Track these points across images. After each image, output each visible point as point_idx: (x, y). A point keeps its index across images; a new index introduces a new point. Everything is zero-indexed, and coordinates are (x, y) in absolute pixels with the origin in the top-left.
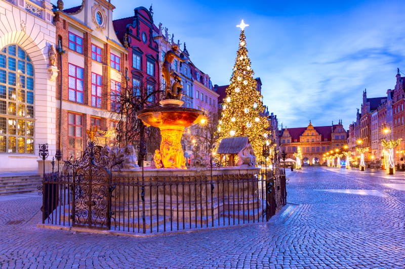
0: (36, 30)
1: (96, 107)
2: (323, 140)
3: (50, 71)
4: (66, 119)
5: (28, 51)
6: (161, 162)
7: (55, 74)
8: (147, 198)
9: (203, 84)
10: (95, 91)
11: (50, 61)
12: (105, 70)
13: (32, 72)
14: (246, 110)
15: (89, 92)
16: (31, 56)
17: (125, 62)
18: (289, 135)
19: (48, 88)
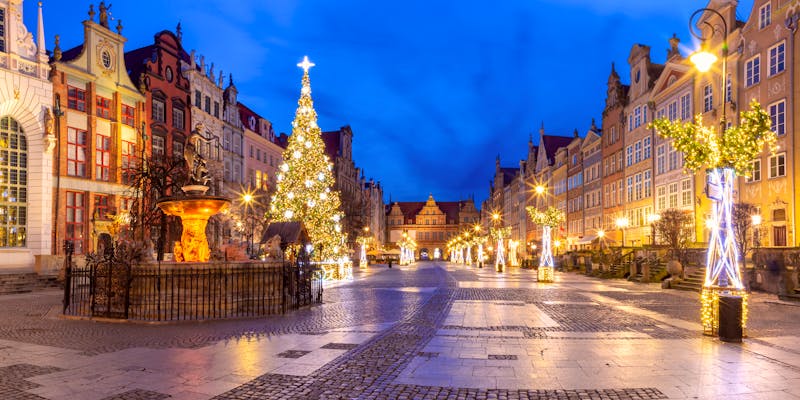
0: (31, 93)
1: (102, 180)
2: (448, 222)
3: (47, 141)
4: (64, 200)
5: (21, 122)
6: (182, 255)
7: (52, 145)
8: (163, 292)
9: (260, 135)
10: (99, 159)
11: (46, 128)
12: (114, 129)
13: (25, 146)
14: (309, 183)
15: (93, 161)
16: (24, 126)
17: (141, 112)
18: (400, 212)
19: (44, 163)
